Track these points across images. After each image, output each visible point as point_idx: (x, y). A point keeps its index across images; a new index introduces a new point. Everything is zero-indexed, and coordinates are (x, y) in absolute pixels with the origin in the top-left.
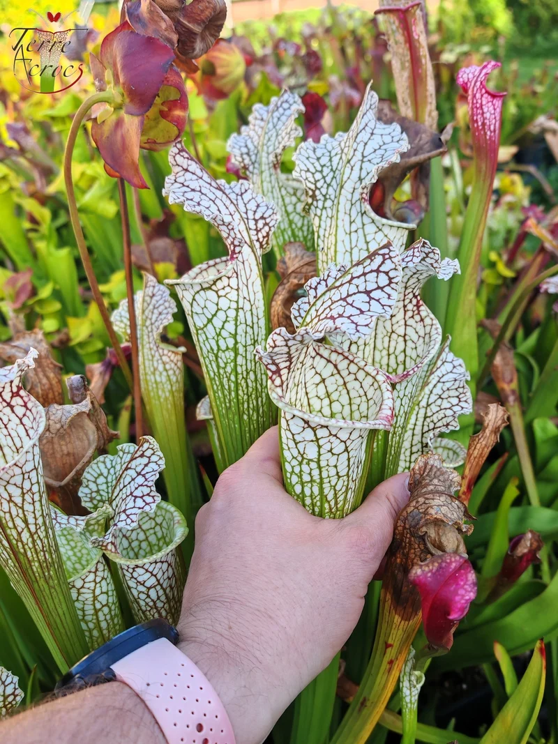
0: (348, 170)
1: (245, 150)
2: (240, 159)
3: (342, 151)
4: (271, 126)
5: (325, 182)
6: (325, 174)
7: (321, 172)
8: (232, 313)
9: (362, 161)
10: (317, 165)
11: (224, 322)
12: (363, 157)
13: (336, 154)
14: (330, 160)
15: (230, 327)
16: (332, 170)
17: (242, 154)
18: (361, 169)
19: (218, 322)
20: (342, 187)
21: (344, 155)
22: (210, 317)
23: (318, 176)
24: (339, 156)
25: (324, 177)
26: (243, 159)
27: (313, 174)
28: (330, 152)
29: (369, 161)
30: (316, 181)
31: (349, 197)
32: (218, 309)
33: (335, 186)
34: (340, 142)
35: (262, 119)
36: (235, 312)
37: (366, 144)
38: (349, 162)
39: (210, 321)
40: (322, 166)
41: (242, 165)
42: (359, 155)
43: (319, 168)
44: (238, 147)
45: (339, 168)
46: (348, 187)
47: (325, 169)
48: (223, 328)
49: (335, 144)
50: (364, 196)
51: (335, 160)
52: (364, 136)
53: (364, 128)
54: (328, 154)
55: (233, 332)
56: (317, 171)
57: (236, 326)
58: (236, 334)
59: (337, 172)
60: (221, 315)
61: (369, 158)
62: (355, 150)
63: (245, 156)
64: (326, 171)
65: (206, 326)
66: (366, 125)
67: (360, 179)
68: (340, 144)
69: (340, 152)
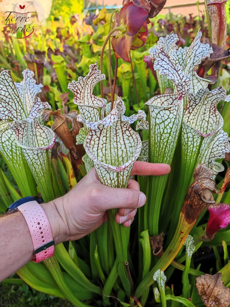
0: (189, 60)
1: (155, 53)
2: (153, 56)
3: (187, 53)
4: (166, 45)
5: (180, 64)
6: (180, 61)
7: (178, 60)
8: (173, 120)
9: (195, 57)
10: (177, 57)
11: (169, 123)
12: (195, 55)
13: (185, 54)
14: (182, 56)
15: (171, 125)
16: (182, 60)
17: (154, 55)
18: (194, 59)
19: (166, 123)
20: (186, 66)
21: (188, 54)
22: (164, 120)
23: (177, 62)
24: (185, 55)
25: (179, 62)
26: (154, 56)
27: (175, 61)
28: (182, 53)
29: (197, 57)
30: (176, 64)
31: (188, 69)
32: (168, 118)
33: (183, 65)
34: (186, 50)
35: (162, 43)
36: (174, 119)
37: (196, 50)
38: (190, 57)
39: (163, 122)
40: (179, 58)
41: (153, 58)
42: (193, 54)
43: (178, 59)
44: (152, 52)
45: (185, 59)
46: (189, 66)
47: (180, 59)
48: (168, 125)
49: (184, 50)
50: (195, 69)
51: (184, 56)
52: (196, 48)
53: (196, 45)
54: (182, 54)
55: (171, 127)
56: (177, 60)
57: (173, 125)
58: (172, 128)
59: (184, 60)
60: (169, 120)
61: (197, 55)
62: (192, 53)
63: (155, 55)
64: (180, 60)
65: (161, 123)
66: (197, 44)
67: (193, 63)
68: (186, 51)
69: (186, 53)
